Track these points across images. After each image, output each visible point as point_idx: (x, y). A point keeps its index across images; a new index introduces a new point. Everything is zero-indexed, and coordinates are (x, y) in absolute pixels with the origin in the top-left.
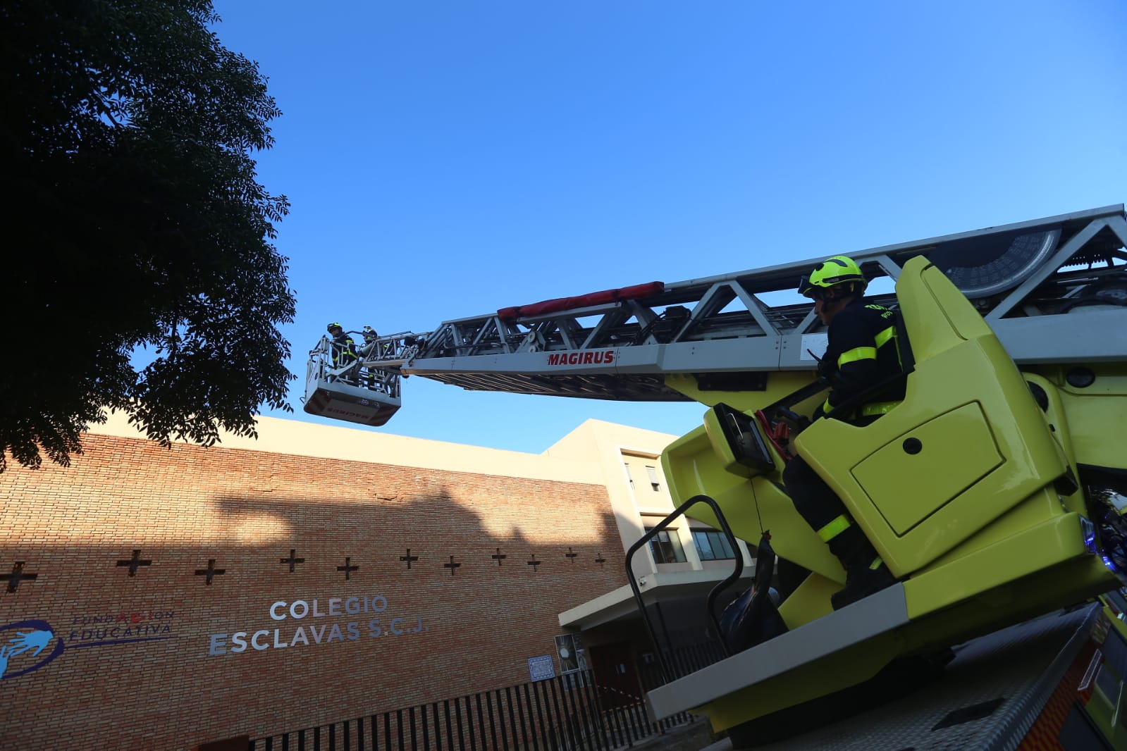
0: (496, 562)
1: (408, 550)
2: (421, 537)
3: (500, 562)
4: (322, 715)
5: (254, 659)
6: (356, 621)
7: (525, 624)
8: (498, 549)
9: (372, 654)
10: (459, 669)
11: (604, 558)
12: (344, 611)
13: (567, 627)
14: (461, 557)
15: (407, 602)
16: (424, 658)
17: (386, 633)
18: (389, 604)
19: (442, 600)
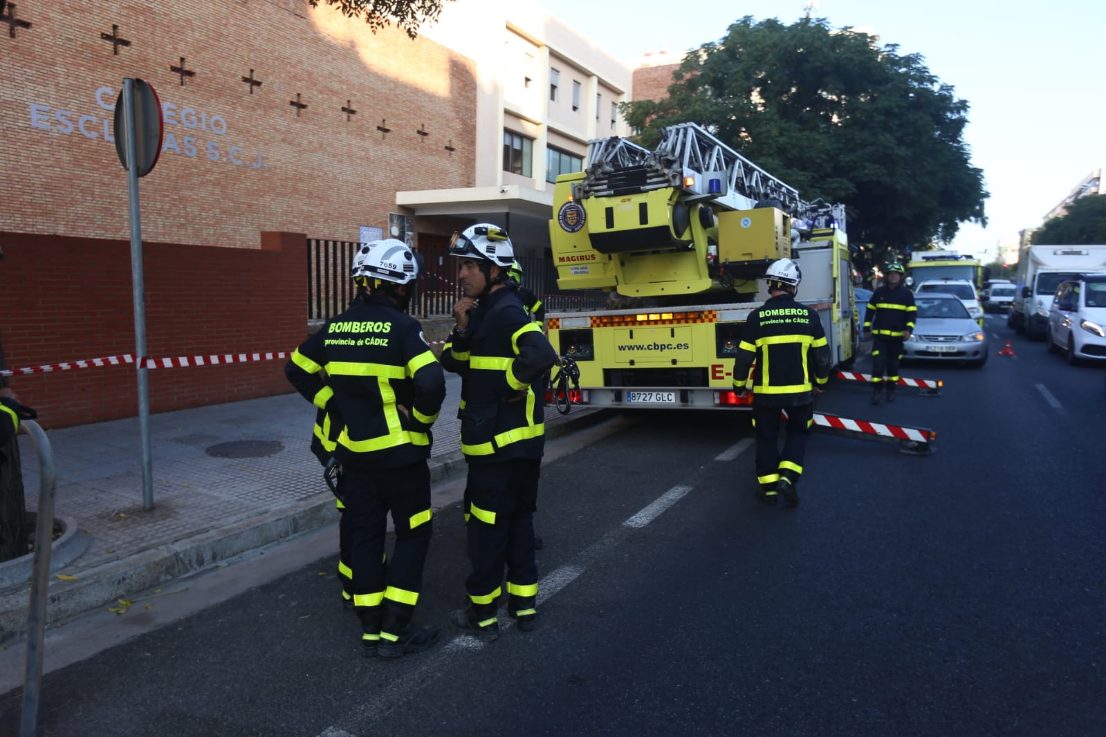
0: (345, 115)
1: (252, 71)
2: (267, 59)
3: (349, 117)
4: (160, 223)
5: (84, 146)
6: (193, 136)
7: (363, 192)
8: (349, 101)
9: (209, 177)
10: (294, 217)
11: (454, 147)
12: (179, 122)
13: (403, 207)
14: (309, 98)
15: (248, 132)
16: (261, 196)
17: (225, 159)
18: (228, 128)
19: (284, 140)
